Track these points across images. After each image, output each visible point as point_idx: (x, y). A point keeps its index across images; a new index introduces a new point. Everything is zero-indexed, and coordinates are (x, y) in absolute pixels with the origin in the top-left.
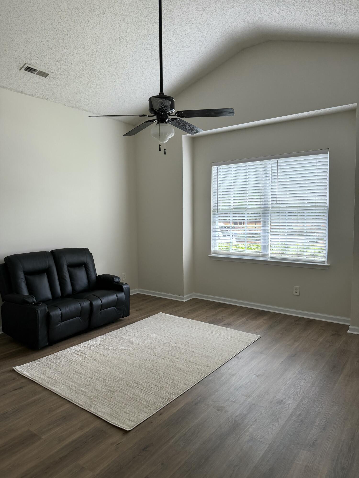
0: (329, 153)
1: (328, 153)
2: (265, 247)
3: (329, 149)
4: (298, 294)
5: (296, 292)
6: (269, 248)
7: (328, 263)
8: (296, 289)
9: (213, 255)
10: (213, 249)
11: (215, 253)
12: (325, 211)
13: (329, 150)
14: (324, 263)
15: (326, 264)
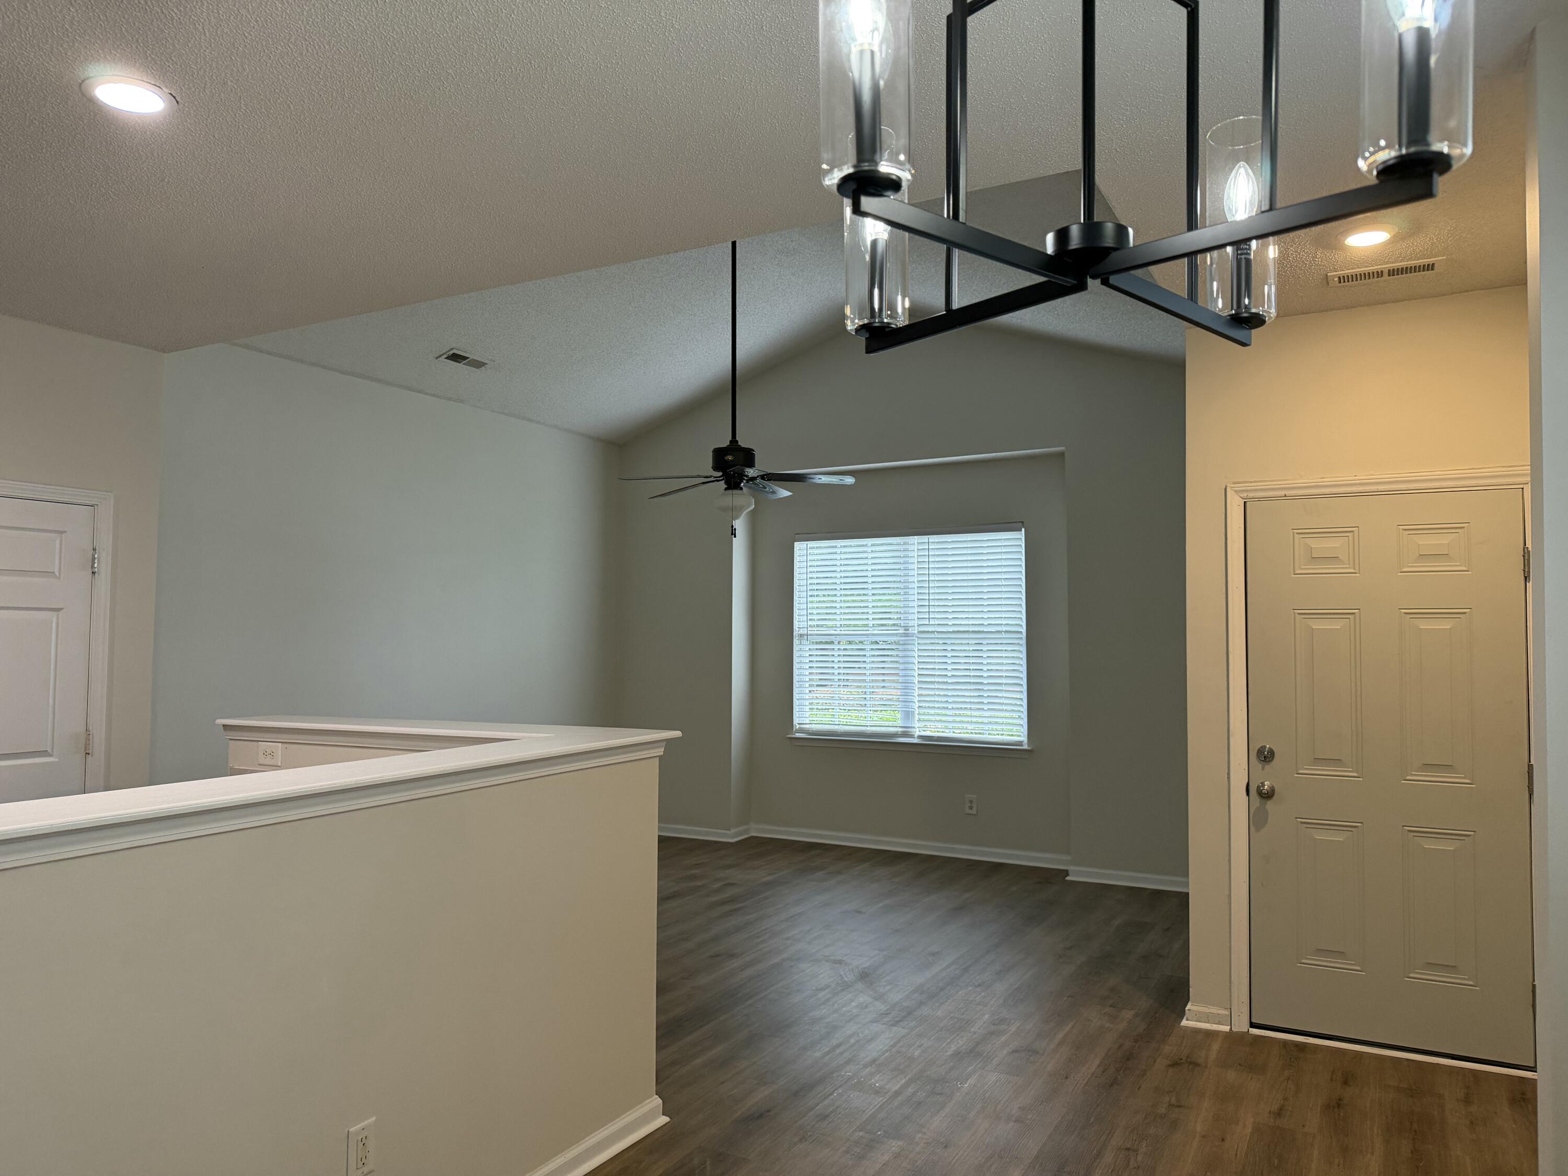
0: (1023, 530)
1: (1021, 531)
2: (908, 715)
3: (1023, 522)
4: (974, 812)
5: (971, 808)
6: (917, 717)
7: (1028, 745)
8: (971, 802)
9: (798, 735)
10: (796, 721)
11: (801, 731)
12: (1021, 642)
13: (1023, 525)
14: (1022, 746)
15: (1026, 747)
